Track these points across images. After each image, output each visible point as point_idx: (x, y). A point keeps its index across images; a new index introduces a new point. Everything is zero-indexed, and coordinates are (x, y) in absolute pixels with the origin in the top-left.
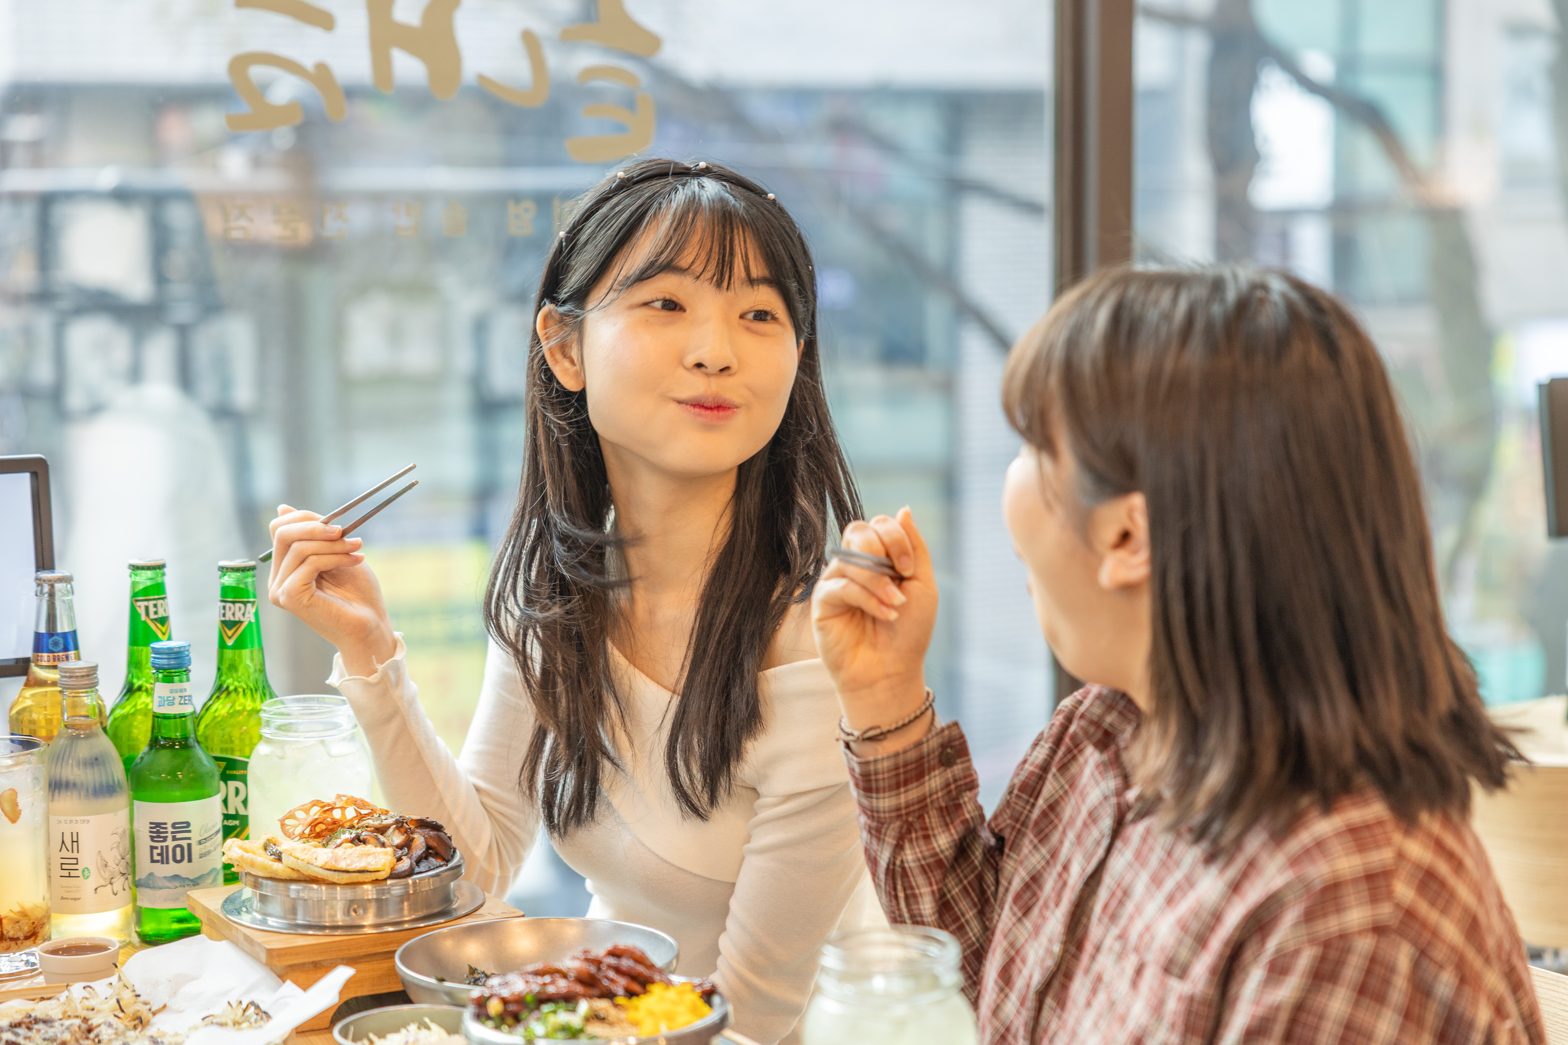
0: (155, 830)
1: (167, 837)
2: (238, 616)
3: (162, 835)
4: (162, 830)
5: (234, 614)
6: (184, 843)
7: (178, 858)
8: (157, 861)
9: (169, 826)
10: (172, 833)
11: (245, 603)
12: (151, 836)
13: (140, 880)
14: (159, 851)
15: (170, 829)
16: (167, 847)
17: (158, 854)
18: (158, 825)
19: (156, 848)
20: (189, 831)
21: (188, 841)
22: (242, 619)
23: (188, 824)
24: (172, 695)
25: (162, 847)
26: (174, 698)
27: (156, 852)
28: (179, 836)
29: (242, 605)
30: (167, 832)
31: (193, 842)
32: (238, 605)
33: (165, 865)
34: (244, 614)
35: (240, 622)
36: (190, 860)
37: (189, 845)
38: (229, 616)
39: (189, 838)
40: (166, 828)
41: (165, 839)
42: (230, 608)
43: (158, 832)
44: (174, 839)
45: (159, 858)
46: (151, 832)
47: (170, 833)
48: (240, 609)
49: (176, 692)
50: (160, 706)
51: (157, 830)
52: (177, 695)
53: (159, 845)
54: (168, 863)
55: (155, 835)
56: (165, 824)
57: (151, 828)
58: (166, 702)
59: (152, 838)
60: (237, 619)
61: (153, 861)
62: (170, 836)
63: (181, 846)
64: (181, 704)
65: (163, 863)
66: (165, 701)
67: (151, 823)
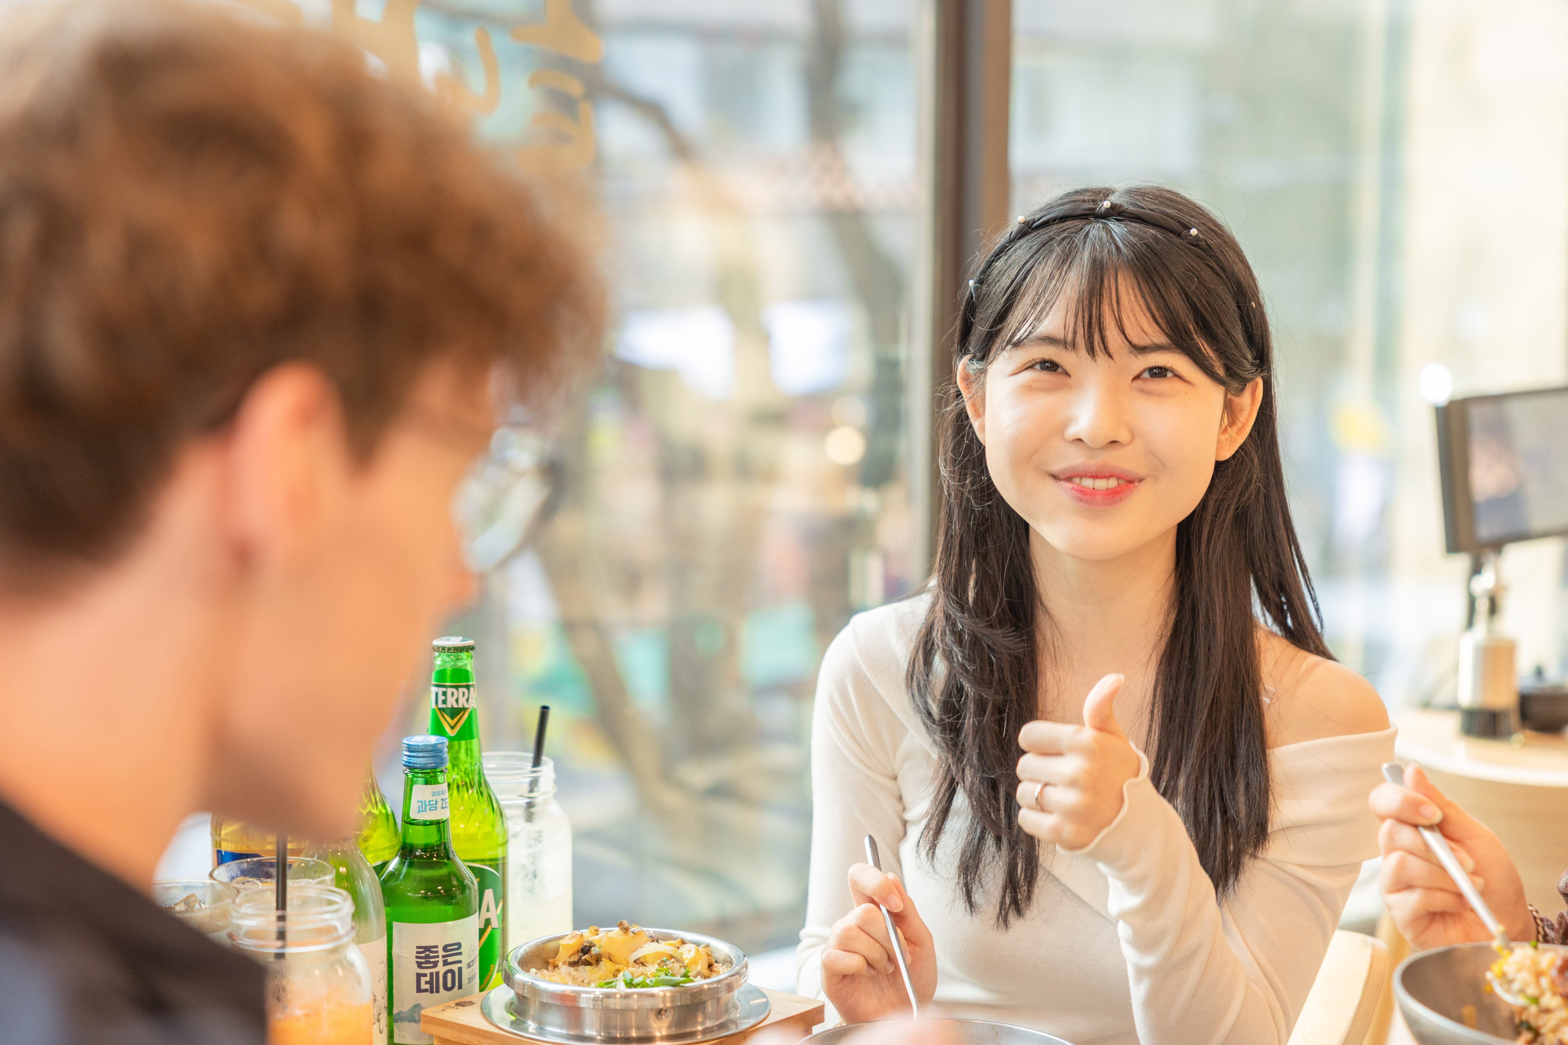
0: (423, 955)
1: (438, 961)
2: (462, 702)
3: (431, 960)
4: (431, 955)
5: (457, 701)
6: (455, 967)
7: (449, 985)
8: (426, 991)
9: (440, 949)
10: (443, 956)
11: (468, 687)
12: (417, 962)
13: (400, 1013)
14: (428, 979)
15: (441, 953)
16: (437, 973)
17: (427, 983)
18: (427, 949)
19: (425, 975)
20: (460, 954)
21: (459, 965)
22: (466, 706)
23: (459, 945)
24: (434, 798)
25: (431, 974)
26: (436, 802)
27: (423, 979)
28: (450, 959)
29: (465, 690)
30: (438, 957)
31: (463, 965)
32: (461, 690)
33: (435, 994)
34: (467, 700)
35: (464, 709)
36: (460, 987)
37: (460, 969)
38: (451, 703)
39: (460, 962)
40: (437, 952)
41: (435, 964)
42: (453, 694)
43: (427, 957)
44: (446, 963)
45: (428, 986)
46: (417, 957)
47: (441, 957)
48: (464, 694)
49: (439, 794)
50: (419, 811)
51: (426, 955)
52: (439, 798)
53: (428, 971)
54: (438, 991)
55: (423, 960)
56: (437, 947)
57: (417, 953)
58: (428, 807)
59: (419, 965)
60: (460, 706)
61: (419, 990)
62: (441, 960)
63: (452, 971)
64: (442, 808)
65: (432, 992)
66: (426, 806)
67: (418, 947)
